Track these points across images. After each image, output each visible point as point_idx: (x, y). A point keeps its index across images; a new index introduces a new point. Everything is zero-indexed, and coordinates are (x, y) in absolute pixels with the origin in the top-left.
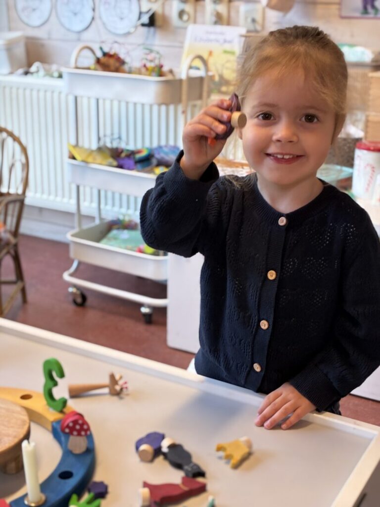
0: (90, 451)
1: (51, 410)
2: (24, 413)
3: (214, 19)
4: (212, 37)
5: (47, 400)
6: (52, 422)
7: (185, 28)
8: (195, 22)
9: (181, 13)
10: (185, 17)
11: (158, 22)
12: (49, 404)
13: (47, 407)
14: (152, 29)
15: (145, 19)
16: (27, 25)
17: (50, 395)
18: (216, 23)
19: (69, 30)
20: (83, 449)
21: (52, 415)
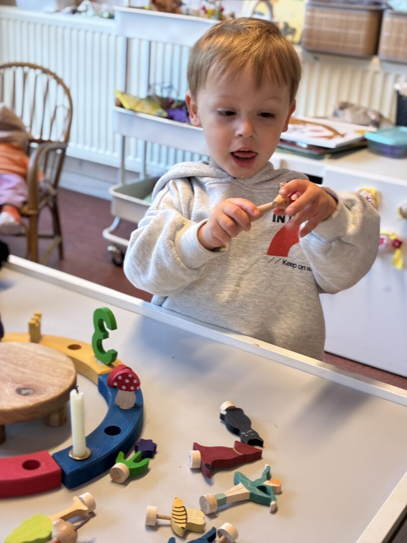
0: (138, 407)
1: (99, 362)
2: (71, 363)
5: (95, 352)
6: (100, 375)
12: (97, 356)
13: (96, 359)
17: (98, 347)
20: (131, 405)
21: (100, 368)
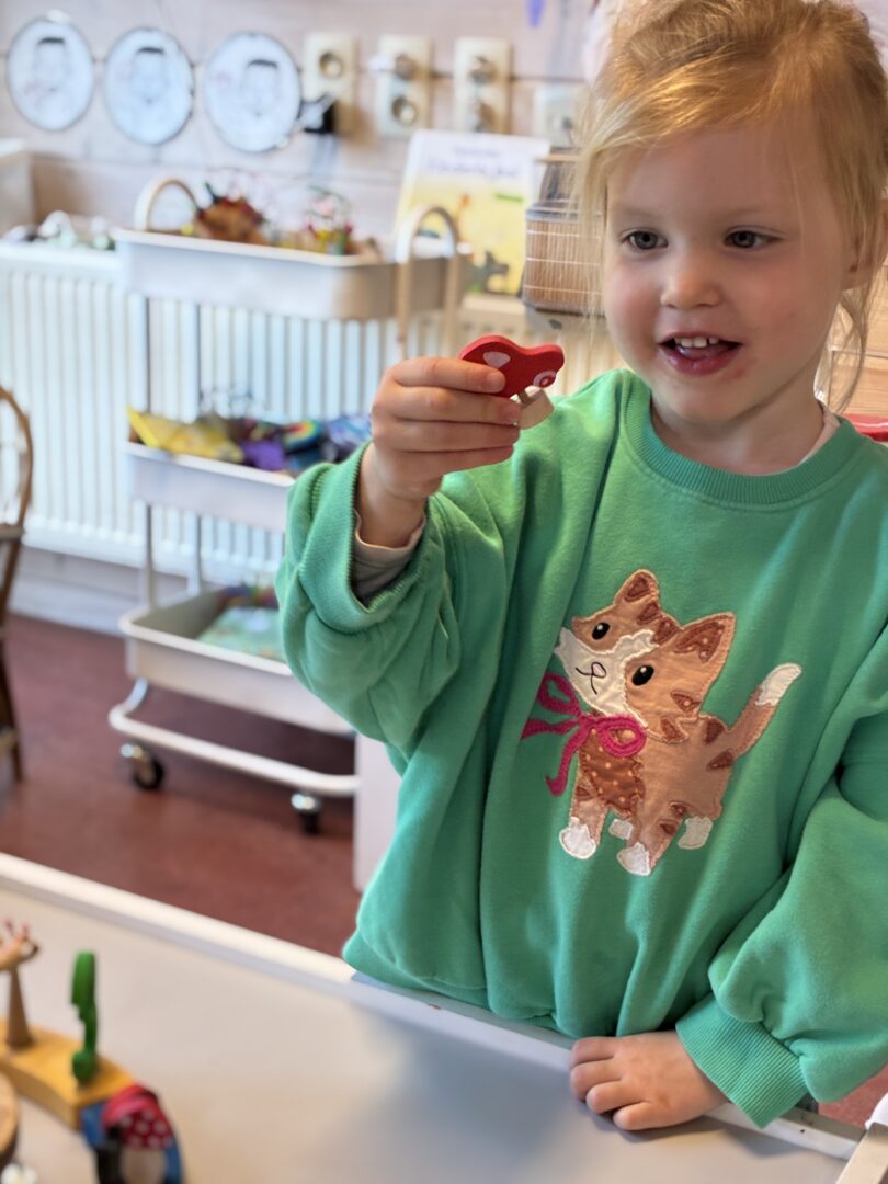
3: (474, 119)
4: (470, 161)
7: (406, 140)
8: (430, 125)
9: (398, 105)
10: (407, 114)
11: (344, 123)
13: (68, 1071)
14: (329, 141)
15: (314, 117)
16: (36, 125)
18: (480, 128)
19: (133, 139)
